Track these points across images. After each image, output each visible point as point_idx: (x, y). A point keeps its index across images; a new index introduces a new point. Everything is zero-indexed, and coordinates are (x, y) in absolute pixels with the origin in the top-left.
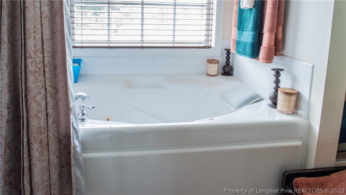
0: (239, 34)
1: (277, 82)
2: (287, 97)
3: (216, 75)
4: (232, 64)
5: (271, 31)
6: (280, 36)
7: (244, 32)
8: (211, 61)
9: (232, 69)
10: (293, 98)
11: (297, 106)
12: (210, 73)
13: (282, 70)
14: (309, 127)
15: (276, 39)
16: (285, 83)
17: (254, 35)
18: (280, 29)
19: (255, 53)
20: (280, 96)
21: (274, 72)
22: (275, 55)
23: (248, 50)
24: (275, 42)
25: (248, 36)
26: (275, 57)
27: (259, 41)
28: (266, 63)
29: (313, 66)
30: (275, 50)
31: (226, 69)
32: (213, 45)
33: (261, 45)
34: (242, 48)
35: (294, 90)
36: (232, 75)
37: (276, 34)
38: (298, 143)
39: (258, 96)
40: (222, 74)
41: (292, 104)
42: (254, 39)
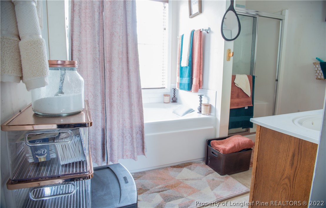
0: (181, 79)
1: (201, 101)
2: (206, 107)
3: (169, 103)
4: (177, 96)
5: (197, 77)
6: (201, 79)
7: (184, 78)
8: (165, 95)
9: (176, 99)
10: (209, 107)
11: (210, 111)
12: (166, 102)
13: (203, 95)
14: (216, 119)
15: (199, 81)
16: (205, 101)
17: (189, 80)
18: (201, 76)
19: (190, 88)
20: (203, 107)
21: (199, 96)
22: (199, 88)
23: (186, 87)
24: (199, 82)
25: (186, 80)
26: (199, 89)
27: (191, 82)
28: (195, 92)
29: (216, 92)
30: (199, 86)
31: (174, 99)
32: (166, 86)
33: (192, 84)
34: (183, 86)
35: (208, 104)
36: (177, 102)
37: (199, 78)
38: (212, 127)
39: (192, 109)
40: (172, 102)
41: (208, 110)
42: (189, 81)
